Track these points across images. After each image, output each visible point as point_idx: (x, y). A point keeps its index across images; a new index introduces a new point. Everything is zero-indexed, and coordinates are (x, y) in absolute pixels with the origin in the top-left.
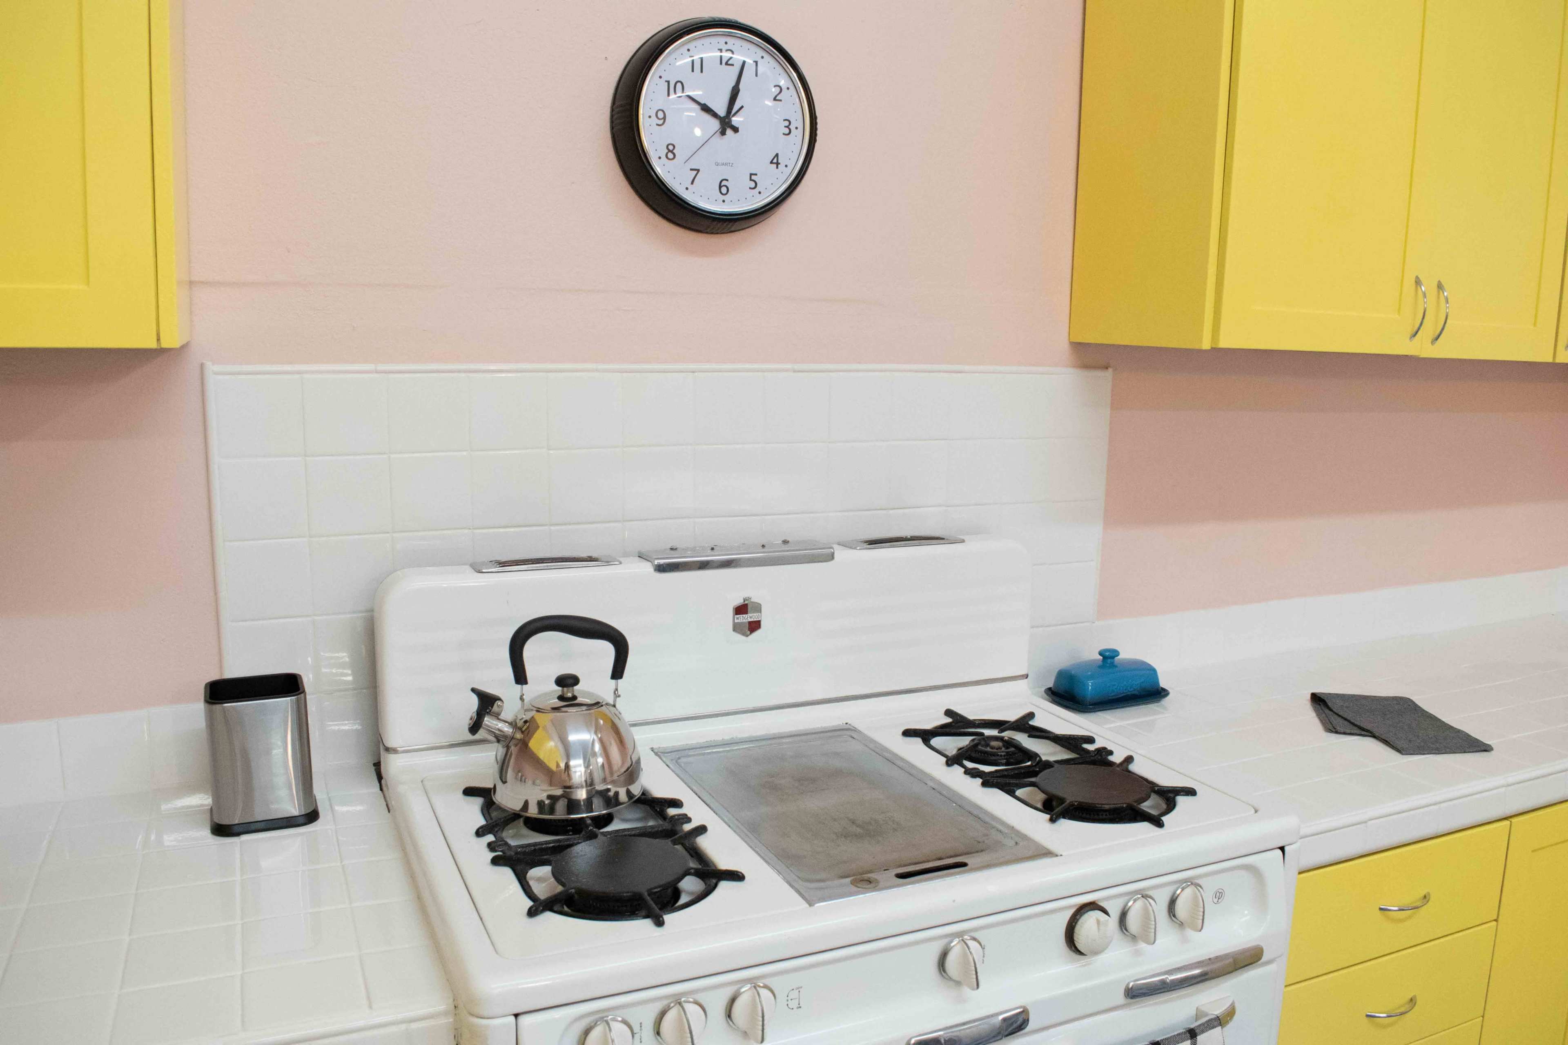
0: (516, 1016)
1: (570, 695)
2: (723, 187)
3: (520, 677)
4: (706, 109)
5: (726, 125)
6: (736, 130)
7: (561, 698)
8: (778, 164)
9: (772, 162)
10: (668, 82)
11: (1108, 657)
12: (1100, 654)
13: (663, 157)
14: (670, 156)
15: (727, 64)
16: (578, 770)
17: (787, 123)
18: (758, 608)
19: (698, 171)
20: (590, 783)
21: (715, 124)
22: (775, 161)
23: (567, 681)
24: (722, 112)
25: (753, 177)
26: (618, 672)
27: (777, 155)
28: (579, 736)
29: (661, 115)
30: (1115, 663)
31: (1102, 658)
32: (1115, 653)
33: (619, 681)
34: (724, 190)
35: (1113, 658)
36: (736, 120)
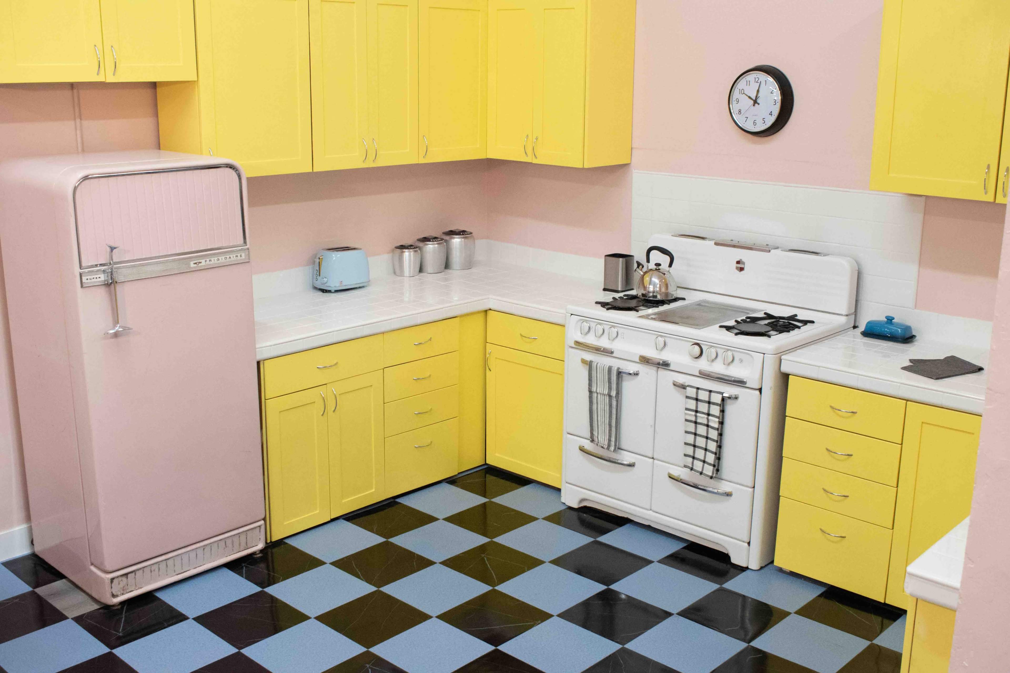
0: (572, 314)
1: (657, 268)
2: (755, 123)
3: (648, 261)
4: (750, 97)
5: (755, 102)
6: (759, 104)
7: (656, 269)
8: (771, 115)
9: (770, 114)
10: (740, 90)
11: (890, 320)
12: (886, 317)
13: (738, 113)
14: (740, 113)
15: (757, 82)
16: (651, 288)
17: (775, 101)
18: (744, 263)
19: (747, 118)
20: (654, 292)
21: (752, 102)
22: (771, 114)
23: (658, 265)
24: (754, 99)
25: (764, 119)
26: (670, 265)
27: (771, 112)
28: (656, 280)
29: (737, 100)
30: (893, 323)
31: (886, 320)
32: (893, 319)
33: (671, 268)
34: (755, 124)
35: (891, 320)
36: (758, 101)
